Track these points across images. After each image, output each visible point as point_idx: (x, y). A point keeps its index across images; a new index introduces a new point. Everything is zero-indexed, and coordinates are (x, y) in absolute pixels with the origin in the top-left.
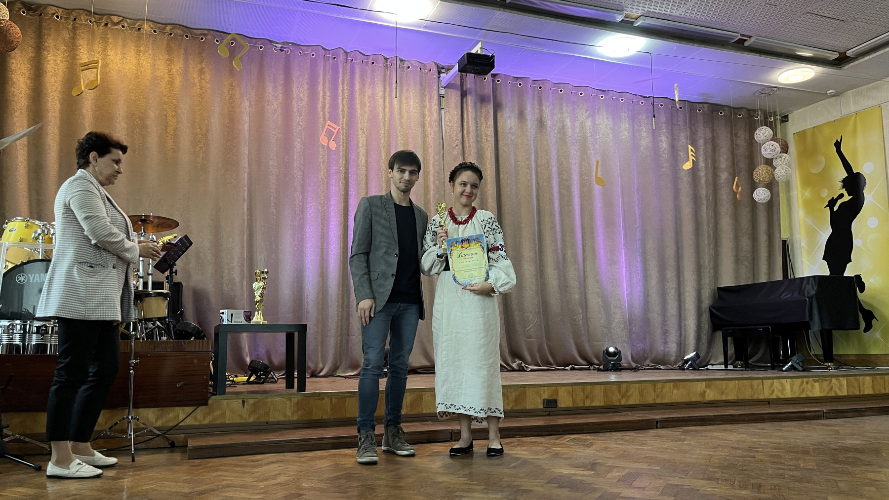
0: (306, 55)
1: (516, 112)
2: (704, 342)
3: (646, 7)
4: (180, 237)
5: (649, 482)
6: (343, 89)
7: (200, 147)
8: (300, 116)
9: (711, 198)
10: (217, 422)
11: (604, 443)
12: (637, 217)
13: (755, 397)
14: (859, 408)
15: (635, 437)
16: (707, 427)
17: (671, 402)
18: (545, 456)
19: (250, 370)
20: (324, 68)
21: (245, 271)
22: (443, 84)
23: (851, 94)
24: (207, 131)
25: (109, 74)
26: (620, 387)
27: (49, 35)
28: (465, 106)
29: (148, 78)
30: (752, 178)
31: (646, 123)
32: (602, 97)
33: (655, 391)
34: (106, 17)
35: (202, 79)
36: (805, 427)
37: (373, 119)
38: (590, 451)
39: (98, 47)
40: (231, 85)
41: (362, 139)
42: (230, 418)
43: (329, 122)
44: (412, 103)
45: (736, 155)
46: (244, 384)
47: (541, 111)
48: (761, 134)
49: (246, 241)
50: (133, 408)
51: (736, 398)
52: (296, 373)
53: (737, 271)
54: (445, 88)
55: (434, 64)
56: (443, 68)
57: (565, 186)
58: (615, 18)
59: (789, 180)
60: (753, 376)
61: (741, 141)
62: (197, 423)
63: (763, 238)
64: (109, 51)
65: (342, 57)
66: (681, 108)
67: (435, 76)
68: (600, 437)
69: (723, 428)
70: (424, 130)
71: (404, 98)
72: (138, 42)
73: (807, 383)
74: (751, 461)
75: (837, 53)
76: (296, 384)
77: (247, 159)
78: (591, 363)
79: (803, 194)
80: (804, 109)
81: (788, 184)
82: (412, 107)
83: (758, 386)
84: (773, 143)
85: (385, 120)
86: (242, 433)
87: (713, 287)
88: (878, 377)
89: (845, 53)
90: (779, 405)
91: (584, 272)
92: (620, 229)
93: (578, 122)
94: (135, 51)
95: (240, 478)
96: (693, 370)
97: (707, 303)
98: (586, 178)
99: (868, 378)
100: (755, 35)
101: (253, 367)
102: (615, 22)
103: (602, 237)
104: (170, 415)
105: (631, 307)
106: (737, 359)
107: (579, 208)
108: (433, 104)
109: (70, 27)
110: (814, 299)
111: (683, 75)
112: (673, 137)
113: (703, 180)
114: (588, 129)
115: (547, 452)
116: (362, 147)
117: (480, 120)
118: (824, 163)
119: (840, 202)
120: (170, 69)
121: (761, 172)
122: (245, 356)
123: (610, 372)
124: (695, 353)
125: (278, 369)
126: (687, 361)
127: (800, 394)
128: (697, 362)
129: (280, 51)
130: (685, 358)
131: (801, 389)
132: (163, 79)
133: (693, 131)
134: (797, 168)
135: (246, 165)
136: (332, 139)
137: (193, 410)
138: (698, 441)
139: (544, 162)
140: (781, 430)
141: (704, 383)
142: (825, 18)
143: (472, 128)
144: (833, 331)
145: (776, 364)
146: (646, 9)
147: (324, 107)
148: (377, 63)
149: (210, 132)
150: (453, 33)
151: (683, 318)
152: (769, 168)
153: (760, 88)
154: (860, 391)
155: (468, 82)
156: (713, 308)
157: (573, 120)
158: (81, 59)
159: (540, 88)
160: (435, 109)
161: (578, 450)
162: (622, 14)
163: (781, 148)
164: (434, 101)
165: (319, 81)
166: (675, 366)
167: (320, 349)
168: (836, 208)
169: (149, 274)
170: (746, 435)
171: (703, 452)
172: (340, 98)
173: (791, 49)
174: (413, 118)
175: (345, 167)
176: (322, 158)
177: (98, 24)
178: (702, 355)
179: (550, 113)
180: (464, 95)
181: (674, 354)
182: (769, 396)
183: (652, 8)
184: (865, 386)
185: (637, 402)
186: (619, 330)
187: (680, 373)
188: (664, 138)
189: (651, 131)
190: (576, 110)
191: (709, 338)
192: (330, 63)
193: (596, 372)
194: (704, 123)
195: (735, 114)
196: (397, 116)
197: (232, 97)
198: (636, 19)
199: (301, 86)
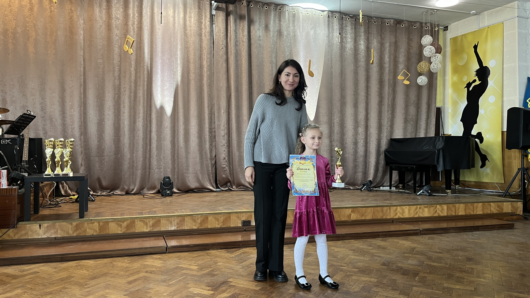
1: (264, 26)
2: (380, 172)
6: (146, 11)
7: (51, 51)
8: (117, 30)
10: (23, 238)
22: (214, 7)
23: (486, 14)
24: (56, 40)
28: (229, 22)
29: (17, 6)
30: (417, 70)
31: (351, 32)
32: (322, 15)
35: (51, 6)
37: (166, 31)
40: (71, 9)
42: (31, 236)
44: (192, 20)
45: (410, 53)
47: (280, 25)
51: (371, 219)
53: (405, 129)
54: (215, 10)
63: (424, 107)
66: (375, 22)
67: (208, 3)
70: (201, 38)
71: (188, 16)
77: (82, 58)
79: (452, 79)
80: (458, 22)
87: (389, 138)
93: (304, 32)
106: (400, 183)
108: (207, 21)
110: (441, 151)
112: (368, 42)
113: (387, 70)
114: (311, 37)
117: (239, 31)
119: (473, 85)
121: (423, 66)
126: (364, 185)
131: (415, 212)
132: (26, 6)
134: (450, 61)
135: (82, 63)
136: (130, 47)
139: (281, 59)
143: (233, 37)
147: (133, 24)
151: (367, 157)
152: (428, 63)
153: (425, 10)
154: (455, 213)
156: (387, 152)
157: (302, 30)
159: (280, 9)
160: (208, 24)
163: (436, 50)
164: (207, 19)
165: (130, 6)
168: (471, 89)
172: (144, 18)
174: (193, 30)
178: (378, 180)
179: (286, 27)
180: (228, 15)
181: (361, 180)
188: (362, 42)
190: (304, 24)
194: (390, 32)
195: (412, 26)
197: (71, 18)
199: (118, 10)
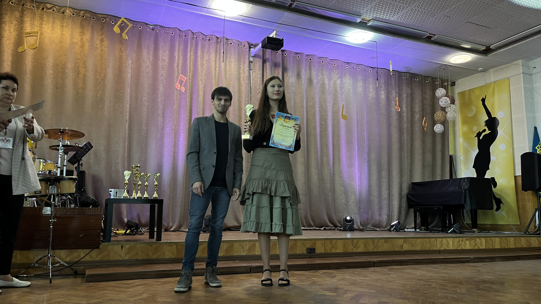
0: (168, 33)
1: (296, 74)
2: (403, 215)
3: (375, 14)
4: (85, 143)
5: (369, 300)
6: (190, 55)
7: (100, 88)
8: (163, 71)
9: (409, 129)
10: (105, 259)
11: (343, 276)
12: (366, 139)
13: (432, 249)
14: (492, 257)
15: (361, 272)
16: (403, 266)
17: (384, 251)
18: (307, 283)
19: (127, 226)
20: (179, 42)
21: (126, 165)
22: (252, 55)
23: (492, 71)
24: (105, 77)
25: (43, 40)
26: (353, 241)
27: (6, 14)
28: (265, 69)
29: (68, 43)
30: (434, 118)
31: (373, 83)
32: (347, 66)
33: (373, 244)
34: (43, 4)
35: (102, 45)
36: (461, 267)
37: (208, 74)
38: (334, 280)
39: (37, 23)
40: (121, 49)
41: (201, 86)
42: (113, 257)
43: (181, 75)
44: (232, 65)
45: (425, 104)
46: (123, 235)
47: (310, 74)
48: (439, 93)
49: (126, 146)
50: (52, 249)
51: (421, 249)
52: (156, 229)
53: (423, 173)
54: (253, 57)
55: (246, 43)
56: (252, 45)
57: (324, 119)
58: (356, 20)
59: (455, 120)
60: (431, 236)
61: (428, 96)
62: (92, 260)
63: (439, 154)
64: (44, 25)
65: (190, 36)
66: (393, 75)
67: (247, 50)
68: (340, 271)
69: (413, 267)
70: (239, 82)
71: (228, 62)
72: (63, 21)
73: (462, 241)
74: (428, 287)
75: (485, 47)
76: (155, 236)
77: (129, 96)
78: (336, 226)
79: (462, 128)
80: (464, 78)
81: (454, 122)
82: (232, 68)
83: (434, 242)
84: (446, 98)
85: (216, 75)
86: (120, 266)
87: (409, 183)
88: (504, 238)
89: (490, 46)
90: (445, 254)
91: (333, 171)
92: (356, 146)
93: (332, 81)
94: (60, 26)
95: (118, 295)
96: (396, 231)
97: (405, 191)
98: (336, 115)
99: (497, 239)
100: (438, 34)
101: (129, 225)
102: (356, 23)
103: (344, 150)
104: (75, 254)
105: (360, 193)
106: (422, 225)
107: (332, 133)
108: (246, 66)
109: (20, 9)
110: (467, 191)
111: (395, 56)
112: (388, 92)
113: (405, 118)
114: (338, 85)
115: (308, 281)
116: (201, 91)
118: (475, 112)
119: (483, 134)
120: (82, 38)
121: (439, 115)
122: (124, 218)
123: (347, 232)
124: (397, 221)
125: (144, 226)
126: (393, 226)
127: (458, 247)
128: (399, 227)
129: (152, 30)
130: (392, 224)
131: (458, 244)
132: (77, 44)
133: (400, 89)
134: (459, 113)
135: (129, 100)
136: (183, 86)
137: (90, 251)
138: (399, 275)
139: (311, 104)
140: (447, 269)
141: (402, 240)
142: (478, 26)
144: (478, 210)
145: (444, 229)
146: (374, 16)
147: (178, 66)
148: (212, 40)
149: (106, 78)
150: (259, 24)
151: (391, 200)
152: (444, 113)
153: (439, 65)
154: (493, 247)
155: (267, 54)
156: (410, 195)
157: (330, 79)
158: (26, 29)
159: (310, 59)
160: (246, 70)
161: (326, 280)
162: (360, 18)
163: (451, 101)
165: (176, 49)
166: (385, 229)
167: (171, 214)
168: (481, 138)
169: (64, 166)
170: (426, 272)
171: (401, 282)
172: (189, 60)
173: (458, 43)
174: (233, 75)
175: (190, 103)
176: (176, 97)
177: (38, 8)
178: (401, 223)
179: (316, 75)
180: (264, 62)
181: (386, 222)
182: (440, 248)
183: (378, 15)
184: (496, 243)
185: (363, 251)
186: (353, 207)
187: (388, 233)
188: (383, 92)
189: (375, 88)
190: (331, 74)
191: (406, 212)
192: (183, 39)
193: (339, 231)
194: (407, 84)
195: (425, 80)
196: (223, 73)
197: (120, 57)
198: (369, 21)
199: (164, 52)
